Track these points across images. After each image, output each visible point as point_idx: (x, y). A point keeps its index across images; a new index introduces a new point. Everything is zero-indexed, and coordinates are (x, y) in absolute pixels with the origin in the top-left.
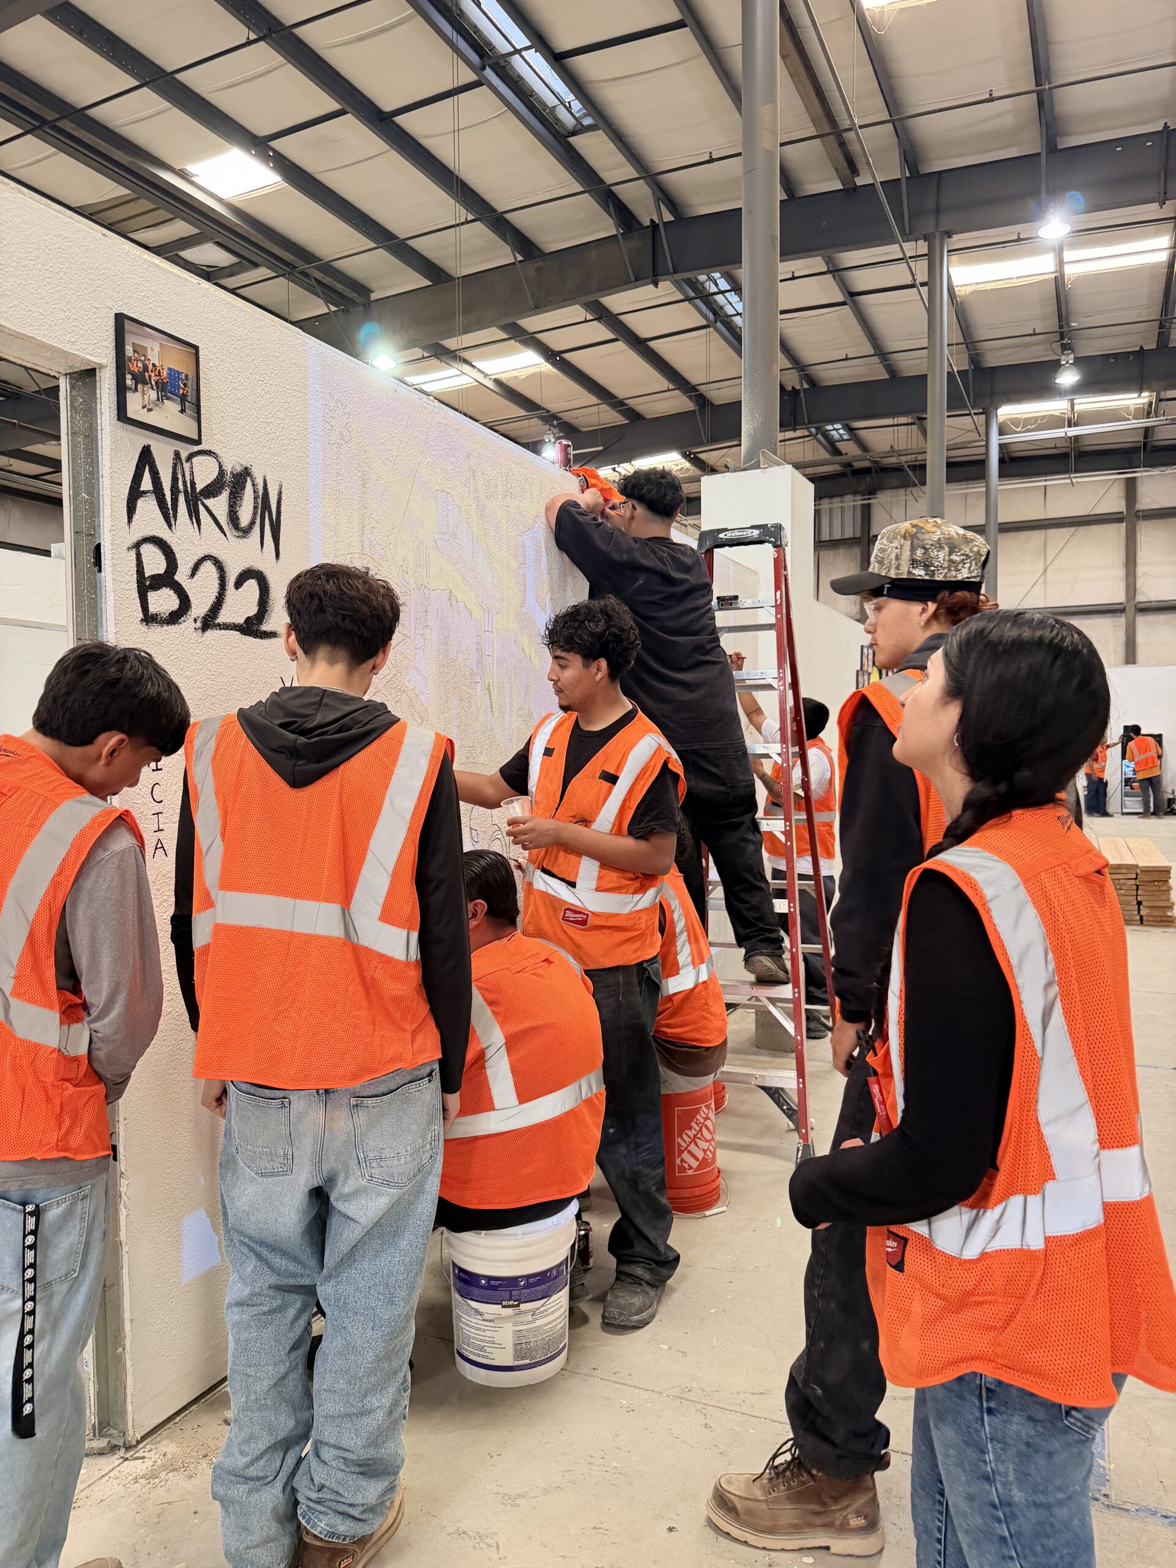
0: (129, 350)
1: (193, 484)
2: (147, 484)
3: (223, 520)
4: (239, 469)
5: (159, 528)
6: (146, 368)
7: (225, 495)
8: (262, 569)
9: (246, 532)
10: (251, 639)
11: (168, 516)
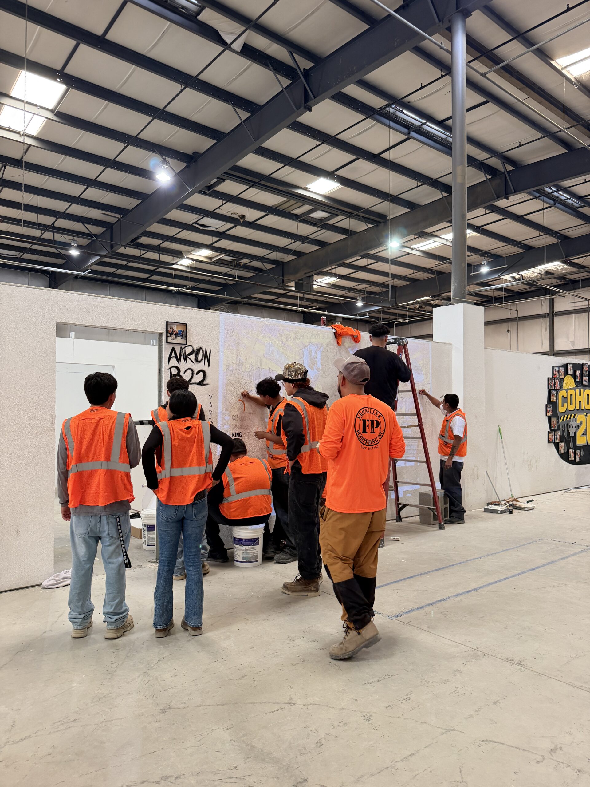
0: (169, 328)
1: (185, 353)
2: (173, 355)
3: (193, 360)
4: (198, 348)
5: (176, 364)
6: (173, 331)
7: (194, 354)
8: (204, 369)
9: (200, 362)
10: (200, 386)
11: (178, 361)
